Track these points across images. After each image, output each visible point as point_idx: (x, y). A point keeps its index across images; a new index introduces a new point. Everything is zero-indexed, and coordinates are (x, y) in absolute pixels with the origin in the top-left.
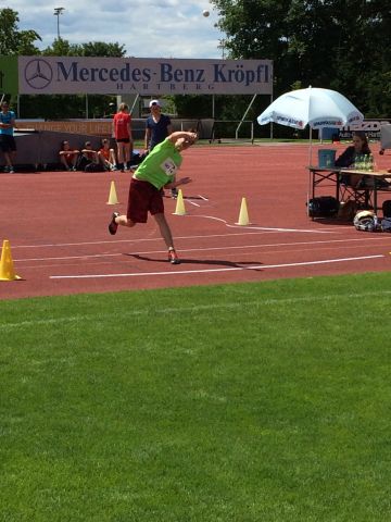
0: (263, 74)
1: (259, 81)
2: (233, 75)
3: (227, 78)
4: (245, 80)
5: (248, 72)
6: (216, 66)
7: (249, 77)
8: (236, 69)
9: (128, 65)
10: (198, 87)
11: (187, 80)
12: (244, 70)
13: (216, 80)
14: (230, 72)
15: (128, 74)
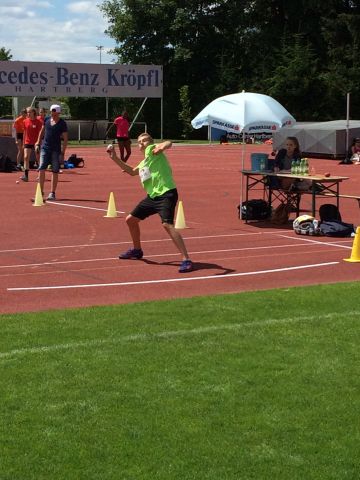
0: (153, 78)
1: (149, 85)
2: (125, 79)
3: (120, 82)
4: (136, 85)
5: (139, 77)
6: (110, 71)
7: (140, 81)
8: (128, 74)
9: (26, 68)
10: (93, 90)
11: (82, 84)
12: (136, 74)
13: (110, 84)
14: (123, 76)
15: (26, 78)
